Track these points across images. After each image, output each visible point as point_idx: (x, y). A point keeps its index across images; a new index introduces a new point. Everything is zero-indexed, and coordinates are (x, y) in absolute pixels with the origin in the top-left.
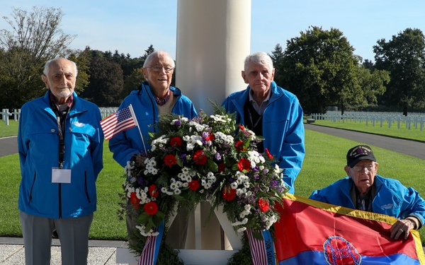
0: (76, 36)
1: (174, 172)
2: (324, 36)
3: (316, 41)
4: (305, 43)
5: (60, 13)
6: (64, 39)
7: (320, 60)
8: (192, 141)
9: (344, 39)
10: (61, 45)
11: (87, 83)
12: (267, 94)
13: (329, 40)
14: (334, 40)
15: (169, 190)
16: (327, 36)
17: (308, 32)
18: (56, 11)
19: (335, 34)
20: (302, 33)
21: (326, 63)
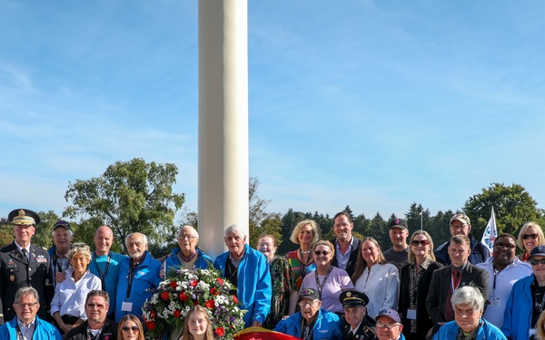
0: (270, 201)
1: (167, 303)
2: (506, 192)
3: (497, 198)
4: (487, 199)
5: (256, 182)
6: (261, 204)
7: (502, 215)
8: (182, 285)
9: (526, 194)
10: (257, 209)
11: (280, 242)
12: (241, 254)
13: (511, 195)
14: (516, 195)
15: (162, 315)
16: (509, 192)
17: (490, 189)
18: (253, 180)
19: (517, 189)
20: (484, 190)
21: (508, 217)
